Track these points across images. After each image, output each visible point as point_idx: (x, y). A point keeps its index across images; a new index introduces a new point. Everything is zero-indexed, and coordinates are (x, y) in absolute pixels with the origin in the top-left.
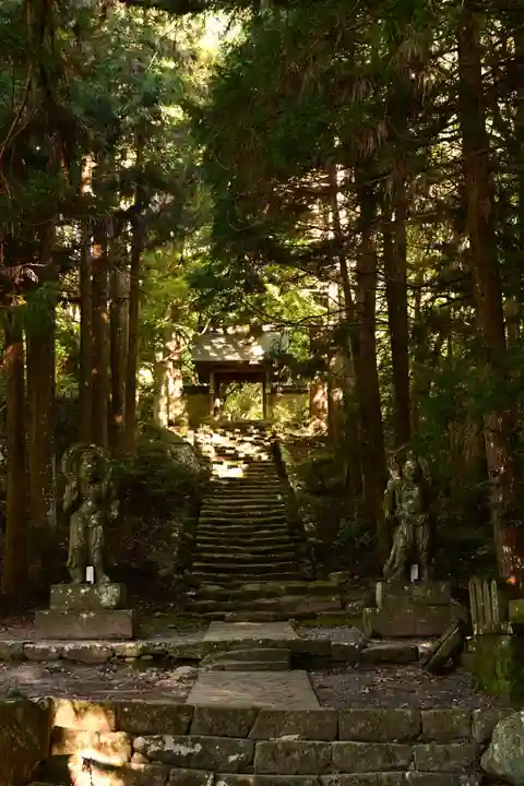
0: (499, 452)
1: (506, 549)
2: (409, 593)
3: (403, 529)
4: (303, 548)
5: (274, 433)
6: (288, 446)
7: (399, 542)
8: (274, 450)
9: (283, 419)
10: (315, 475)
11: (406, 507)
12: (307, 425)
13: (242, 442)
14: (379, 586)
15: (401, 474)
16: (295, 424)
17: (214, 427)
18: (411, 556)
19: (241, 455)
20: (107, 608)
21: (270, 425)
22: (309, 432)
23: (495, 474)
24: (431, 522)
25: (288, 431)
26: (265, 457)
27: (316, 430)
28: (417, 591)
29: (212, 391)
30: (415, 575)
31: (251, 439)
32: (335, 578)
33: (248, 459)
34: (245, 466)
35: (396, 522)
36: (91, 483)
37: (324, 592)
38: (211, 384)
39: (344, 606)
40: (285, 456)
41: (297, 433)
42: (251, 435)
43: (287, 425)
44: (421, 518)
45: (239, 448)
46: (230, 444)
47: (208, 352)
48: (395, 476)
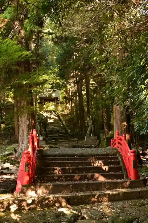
0: (105, 114)
1: (106, 129)
3: (90, 128)
4: (68, 135)
5: (58, 113)
6: (61, 116)
7: (89, 130)
8: (58, 116)
9: (61, 110)
10: (69, 121)
11: (90, 124)
12: (65, 111)
13: (51, 115)
14: (86, 137)
15: (89, 119)
16: (62, 111)
17: (44, 112)
18: (91, 132)
19: (51, 117)
20: (41, 140)
21: (57, 111)
22: (66, 113)
23: (105, 117)
24: (94, 127)
25: (61, 112)
26: (57, 118)
27: (67, 112)
28: (92, 138)
29: (43, 103)
30: (91, 135)
31: (53, 114)
32: (75, 139)
33: (53, 118)
34: (53, 120)
35: (88, 127)
37: (73, 141)
38: (43, 102)
39: (78, 143)
40: (61, 118)
41: (63, 113)
42: (53, 113)
43: (61, 111)
44: (92, 126)
45: (51, 116)
46: (49, 115)
47: (42, 95)
48: (88, 119)
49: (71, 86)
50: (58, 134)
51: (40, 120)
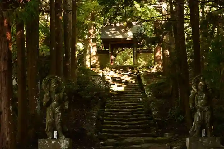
2: (201, 142)
3: (199, 113)
4: (152, 122)
6: (144, 77)
7: (197, 119)
8: (138, 78)
10: (157, 89)
12: (153, 67)
13: (124, 75)
14: (187, 139)
15: (197, 88)
16: (148, 67)
18: (202, 125)
19: (123, 81)
21: (136, 67)
22: (154, 70)
25: (144, 70)
26: (134, 81)
27: (157, 69)
28: (205, 141)
29: (110, 52)
30: (204, 134)
31: (128, 73)
32: (167, 135)
33: (126, 83)
34: (125, 86)
36: (56, 93)
38: (110, 49)
40: (143, 81)
41: (148, 71)
42: (128, 72)
43: (144, 67)
44: (206, 108)
45: (122, 78)
46: (118, 76)
47: (108, 34)
48: (194, 89)
49: (162, 13)
50: (128, 121)
51: (62, 94)
